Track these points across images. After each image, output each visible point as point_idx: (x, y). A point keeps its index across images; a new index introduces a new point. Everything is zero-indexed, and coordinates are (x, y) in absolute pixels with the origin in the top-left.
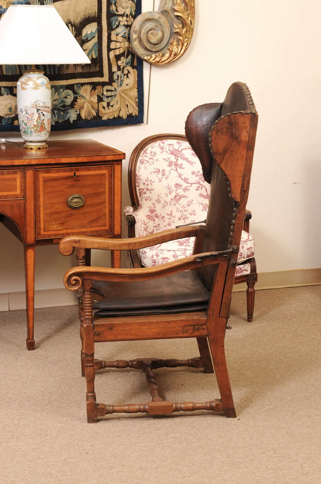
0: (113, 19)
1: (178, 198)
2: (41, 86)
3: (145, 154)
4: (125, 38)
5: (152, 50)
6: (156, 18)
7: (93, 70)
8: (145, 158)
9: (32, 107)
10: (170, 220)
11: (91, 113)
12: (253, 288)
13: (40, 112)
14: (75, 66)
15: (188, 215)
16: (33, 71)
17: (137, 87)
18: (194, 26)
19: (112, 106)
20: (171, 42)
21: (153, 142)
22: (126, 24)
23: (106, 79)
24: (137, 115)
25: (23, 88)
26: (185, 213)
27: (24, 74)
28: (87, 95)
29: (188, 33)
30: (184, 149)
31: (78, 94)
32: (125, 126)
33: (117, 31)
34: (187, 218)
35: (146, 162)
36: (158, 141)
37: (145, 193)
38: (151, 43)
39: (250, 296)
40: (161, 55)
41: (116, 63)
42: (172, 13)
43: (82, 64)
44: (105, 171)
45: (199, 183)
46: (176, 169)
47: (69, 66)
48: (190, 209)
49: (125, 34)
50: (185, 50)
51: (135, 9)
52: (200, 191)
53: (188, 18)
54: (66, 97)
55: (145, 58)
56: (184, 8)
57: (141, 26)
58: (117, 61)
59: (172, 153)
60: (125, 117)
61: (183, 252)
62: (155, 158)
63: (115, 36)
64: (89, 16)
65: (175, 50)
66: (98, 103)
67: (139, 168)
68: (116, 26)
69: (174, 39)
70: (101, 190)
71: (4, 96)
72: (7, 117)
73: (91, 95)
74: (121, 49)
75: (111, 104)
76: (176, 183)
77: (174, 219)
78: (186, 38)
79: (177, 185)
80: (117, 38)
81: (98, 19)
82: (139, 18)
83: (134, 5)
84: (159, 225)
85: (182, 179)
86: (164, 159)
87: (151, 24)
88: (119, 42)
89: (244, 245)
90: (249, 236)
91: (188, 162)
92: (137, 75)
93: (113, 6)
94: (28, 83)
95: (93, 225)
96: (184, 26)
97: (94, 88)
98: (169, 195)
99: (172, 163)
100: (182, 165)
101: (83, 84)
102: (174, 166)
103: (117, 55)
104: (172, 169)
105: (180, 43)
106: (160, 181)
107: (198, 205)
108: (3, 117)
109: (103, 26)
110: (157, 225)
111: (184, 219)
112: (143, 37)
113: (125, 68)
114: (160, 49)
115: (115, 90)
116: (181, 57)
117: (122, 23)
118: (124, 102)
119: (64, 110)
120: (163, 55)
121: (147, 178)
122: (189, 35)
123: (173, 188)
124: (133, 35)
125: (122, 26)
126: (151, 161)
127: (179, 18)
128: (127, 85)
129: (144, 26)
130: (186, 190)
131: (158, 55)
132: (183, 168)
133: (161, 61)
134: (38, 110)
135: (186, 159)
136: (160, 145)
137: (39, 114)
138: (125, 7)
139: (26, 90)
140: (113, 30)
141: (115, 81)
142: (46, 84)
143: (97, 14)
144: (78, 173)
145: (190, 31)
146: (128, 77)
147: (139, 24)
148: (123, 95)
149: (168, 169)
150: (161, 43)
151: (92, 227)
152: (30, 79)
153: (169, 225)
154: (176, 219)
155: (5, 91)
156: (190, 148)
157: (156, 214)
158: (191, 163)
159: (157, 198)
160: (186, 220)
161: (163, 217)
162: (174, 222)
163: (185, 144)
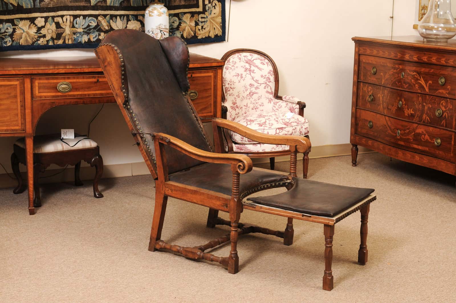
1: (251, 94)
2: (163, 14)
3: (229, 63)
7: (192, 3)
8: (229, 66)
9: (157, 29)
10: (246, 110)
11: (191, 34)
12: (308, 156)
13: (162, 32)
15: (258, 106)
16: (157, 3)
17: (221, 15)
19: (205, 29)
21: (233, 54)
23: (201, 9)
24: (221, 35)
25: (150, 15)
27: (149, 5)
28: (188, 21)
30: (255, 59)
31: (181, 20)
32: (213, 43)
34: (258, 108)
35: (229, 69)
36: (237, 54)
37: (229, 91)
39: (306, 161)
44: (211, 74)
45: (266, 83)
46: (250, 73)
48: (260, 102)
52: (267, 89)
54: (173, 22)
59: (247, 62)
60: (213, 37)
61: (262, 131)
62: (235, 66)
66: (195, 27)
67: (225, 73)
70: (209, 87)
71: (132, 21)
73: (191, 21)
75: (204, 28)
76: (250, 83)
77: (249, 109)
79: (251, 85)
84: (238, 113)
85: (254, 80)
86: (242, 67)
89: (302, 126)
90: (305, 119)
91: (258, 68)
92: (221, 7)
94: (153, 12)
95: (203, 112)
97: (192, 16)
100: (254, 70)
101: (185, 13)
102: (249, 71)
104: (247, 74)
106: (239, 82)
107: (266, 99)
111: (255, 109)
113: (213, 2)
115: (207, 17)
118: (213, 26)
119: (172, 32)
121: (231, 80)
123: (248, 87)
126: (233, 68)
128: (214, 14)
130: (257, 88)
132: (255, 73)
134: (161, 31)
135: (257, 66)
136: (238, 56)
137: (162, 33)
139: (152, 17)
141: (207, 11)
142: (166, 12)
144: (194, 75)
146: (215, 8)
148: (211, 20)
149: (244, 74)
151: (203, 113)
152: (155, 9)
153: (245, 113)
154: (250, 109)
155: (132, 17)
156: (259, 59)
157: (236, 106)
158: (260, 69)
159: (237, 94)
160: (257, 110)
161: (242, 108)
162: (249, 111)
163: (256, 56)
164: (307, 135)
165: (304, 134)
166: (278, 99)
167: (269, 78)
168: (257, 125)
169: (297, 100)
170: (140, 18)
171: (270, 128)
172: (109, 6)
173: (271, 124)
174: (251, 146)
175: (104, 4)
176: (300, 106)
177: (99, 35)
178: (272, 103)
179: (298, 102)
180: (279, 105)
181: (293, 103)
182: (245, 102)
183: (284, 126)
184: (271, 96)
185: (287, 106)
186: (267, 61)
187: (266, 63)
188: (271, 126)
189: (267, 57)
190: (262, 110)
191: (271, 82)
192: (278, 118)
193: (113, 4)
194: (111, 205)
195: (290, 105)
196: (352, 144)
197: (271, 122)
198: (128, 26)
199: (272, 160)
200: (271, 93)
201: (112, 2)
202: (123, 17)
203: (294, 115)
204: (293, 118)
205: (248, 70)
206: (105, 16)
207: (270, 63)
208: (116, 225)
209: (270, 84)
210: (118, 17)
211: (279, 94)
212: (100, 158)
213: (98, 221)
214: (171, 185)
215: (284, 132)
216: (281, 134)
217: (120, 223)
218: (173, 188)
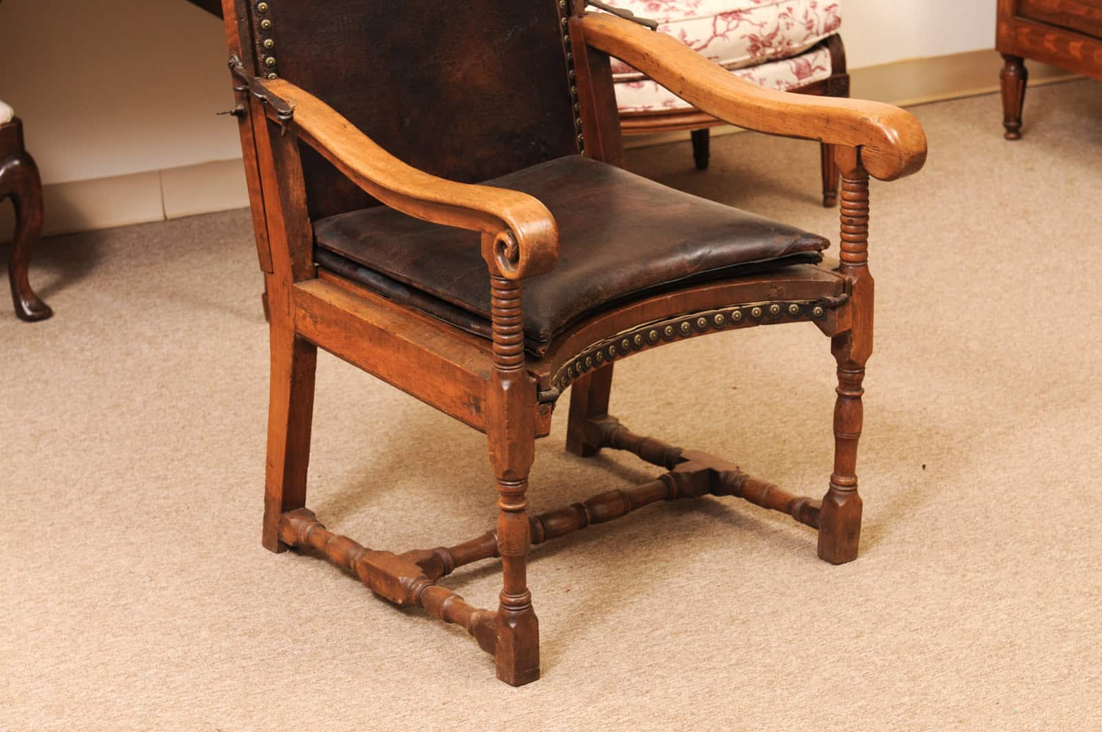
164: (833, 32)
165: (821, 29)
171: (691, 16)
174: (621, 87)
188: (693, 8)
194: (82, 350)
196: (1005, 56)
199: (701, 137)
208: (102, 440)
212: (29, 162)
213: (29, 426)
214: (312, 297)
215: (746, 28)
216: (734, 36)
217: (119, 428)
218: (317, 310)
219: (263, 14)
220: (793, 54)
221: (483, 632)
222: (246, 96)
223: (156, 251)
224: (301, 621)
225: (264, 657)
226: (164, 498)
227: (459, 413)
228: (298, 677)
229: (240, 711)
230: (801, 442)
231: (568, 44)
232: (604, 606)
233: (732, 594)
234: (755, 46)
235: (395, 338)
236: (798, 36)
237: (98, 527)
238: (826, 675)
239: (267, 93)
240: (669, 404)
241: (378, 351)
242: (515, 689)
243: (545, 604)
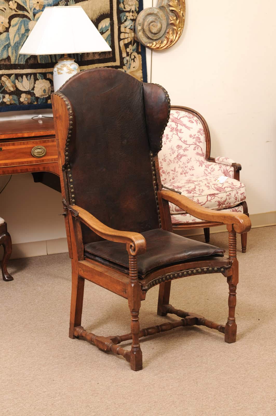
0: (122, 15)
1: (179, 157)
2: (73, 71)
4: (132, 29)
5: (153, 38)
6: (155, 13)
7: (107, 56)
10: (174, 175)
14: (94, 55)
15: (188, 171)
16: (66, 59)
17: (142, 69)
18: (185, 18)
20: (167, 31)
22: (132, 18)
23: (118, 63)
25: (59, 73)
26: (186, 169)
27: (58, 61)
29: (181, 23)
30: (182, 117)
33: (125, 24)
34: (188, 172)
38: (152, 33)
40: (160, 42)
41: (125, 50)
42: (168, 8)
43: (99, 52)
45: (195, 144)
46: (177, 133)
47: (89, 54)
48: (189, 165)
49: (132, 27)
50: (179, 37)
51: (138, 6)
52: (196, 151)
53: (180, 12)
55: (148, 45)
56: (177, 4)
57: (144, 20)
58: (126, 49)
59: (173, 121)
61: (192, 198)
63: (124, 28)
64: (103, 14)
65: (171, 37)
68: (124, 20)
69: (170, 29)
71: (40, 80)
72: (42, 97)
74: (129, 39)
76: (177, 145)
77: (177, 174)
78: (179, 28)
79: (179, 147)
80: (125, 30)
81: (110, 15)
82: (142, 14)
83: (138, 3)
84: (165, 179)
85: (182, 141)
87: (151, 18)
88: (127, 33)
89: (238, 191)
90: (241, 183)
91: (186, 127)
92: (141, 59)
93: (122, 4)
94: (63, 69)
96: (177, 18)
98: (172, 154)
99: (173, 129)
100: (181, 130)
102: (175, 131)
103: (126, 44)
104: (174, 134)
105: (175, 32)
106: (165, 144)
107: (196, 161)
108: (39, 98)
109: (114, 20)
110: (164, 180)
111: (185, 173)
112: (146, 28)
113: (132, 54)
114: (159, 38)
116: (176, 43)
117: (129, 18)
120: (162, 42)
122: (181, 25)
123: (175, 149)
124: (138, 27)
125: (129, 20)
127: (173, 12)
128: (134, 68)
129: (146, 19)
130: (185, 150)
131: (158, 42)
132: (182, 133)
133: (160, 47)
135: (184, 125)
138: (131, 4)
139: (62, 75)
140: (122, 23)
141: (125, 64)
142: (76, 69)
143: (109, 11)
145: (183, 22)
146: (134, 61)
147: (143, 18)
149: (170, 134)
150: (160, 33)
152: (64, 65)
153: (173, 179)
154: (179, 174)
155: (40, 76)
156: (186, 116)
157: (163, 171)
158: (188, 128)
159: (163, 158)
160: (186, 174)
161: (169, 173)
162: (177, 177)
163: (183, 113)
164: (243, 201)
165: (240, 200)
166: (210, 162)
167: (199, 138)
168: (185, 191)
169: (231, 161)
170: (49, 76)
171: (200, 195)
172: (14, 64)
173: (201, 191)
174: (180, 215)
175: (7, 63)
176: (234, 169)
177: (4, 97)
178: (204, 166)
179: (233, 164)
180: (212, 168)
181: (227, 165)
182: (172, 166)
183: (216, 192)
184: (202, 159)
185: (221, 169)
186: (195, 118)
187: (195, 121)
189: (196, 114)
190: (193, 175)
191: (201, 142)
192: (209, 183)
193: (18, 62)
194: (21, 289)
195: (224, 167)
197: (201, 188)
198: (36, 86)
199: (207, 231)
200: (202, 155)
201: (16, 60)
202: (29, 76)
203: (227, 179)
204: (227, 182)
205: (174, 129)
206: (9, 76)
207: (199, 121)
208: (26, 311)
209: (201, 145)
210: (24, 77)
211: (212, 156)
212: (8, 235)
213: (5, 307)
214: (83, 264)
215: (217, 199)
216: (213, 201)
217: (31, 308)
218: (84, 268)
219: (72, 188)
220: (231, 207)
221: (127, 357)
222: (67, 210)
223: (44, 263)
224: (78, 355)
225: (67, 364)
226: (42, 325)
227: (121, 294)
228: (76, 369)
229: (60, 376)
230: (225, 313)
231: (157, 198)
232: (163, 352)
233: (199, 350)
234: (220, 204)
235: (105, 274)
236: (232, 201)
237: (23, 332)
238: (222, 369)
239: (72, 209)
240: (188, 303)
241: (100, 278)
242: (135, 372)
243: (146, 352)
